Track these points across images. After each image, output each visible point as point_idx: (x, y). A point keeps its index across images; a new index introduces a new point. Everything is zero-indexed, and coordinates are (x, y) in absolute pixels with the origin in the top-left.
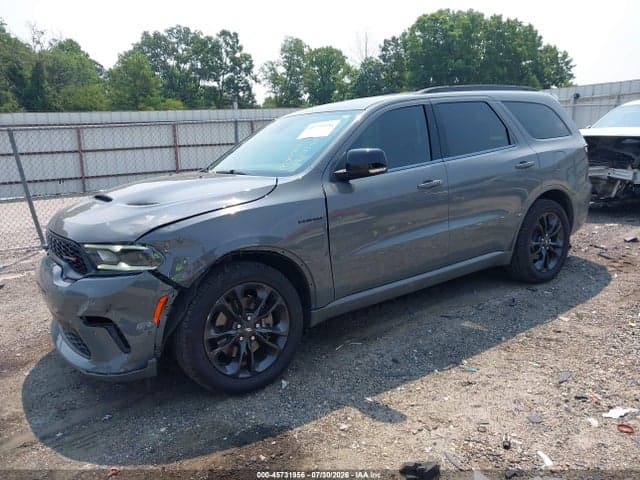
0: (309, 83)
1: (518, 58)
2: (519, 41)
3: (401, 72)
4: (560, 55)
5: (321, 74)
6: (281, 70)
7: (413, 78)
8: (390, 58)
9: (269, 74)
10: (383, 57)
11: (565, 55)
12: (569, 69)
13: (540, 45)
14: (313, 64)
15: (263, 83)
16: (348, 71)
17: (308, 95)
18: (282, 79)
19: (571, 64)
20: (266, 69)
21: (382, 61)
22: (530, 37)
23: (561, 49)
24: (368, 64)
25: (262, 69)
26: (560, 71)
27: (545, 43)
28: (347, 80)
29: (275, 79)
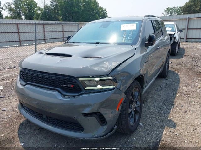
0: (24, 12)
1: (93, 9)
2: (92, 4)
3: (58, 10)
4: (104, 10)
5: (29, 9)
6: (13, 6)
7: (62, 13)
8: (54, 6)
9: (8, 7)
10: (51, 5)
11: (105, 10)
12: (106, 14)
13: (98, 6)
14: (25, 5)
15: (6, 10)
16: (39, 8)
17: (24, 16)
18: (14, 10)
19: (107, 13)
20: (6, 5)
21: (51, 6)
22: (96, 3)
23: (104, 8)
24: (46, 7)
25: (5, 5)
26: (104, 14)
27: (99, 6)
28: (39, 12)
29: (10, 9)
